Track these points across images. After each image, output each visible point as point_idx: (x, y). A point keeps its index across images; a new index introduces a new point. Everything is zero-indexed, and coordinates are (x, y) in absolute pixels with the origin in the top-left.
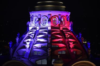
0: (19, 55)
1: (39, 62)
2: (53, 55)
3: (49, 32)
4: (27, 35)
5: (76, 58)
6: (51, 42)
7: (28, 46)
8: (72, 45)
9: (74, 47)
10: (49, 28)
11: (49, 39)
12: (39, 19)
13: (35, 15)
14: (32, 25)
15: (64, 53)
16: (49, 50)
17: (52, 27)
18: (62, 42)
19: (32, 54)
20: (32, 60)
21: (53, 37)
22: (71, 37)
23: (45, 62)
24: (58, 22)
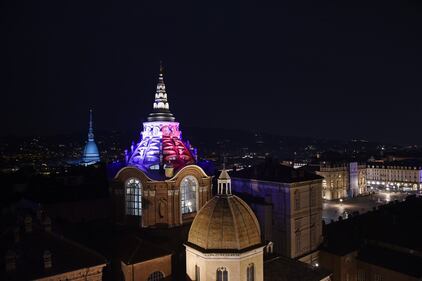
0: (134, 162)
1: (152, 168)
2: (165, 161)
3: (161, 140)
4: (141, 144)
5: (184, 163)
6: (163, 149)
7: (141, 153)
8: (181, 152)
9: (184, 154)
10: (161, 137)
11: (161, 147)
12: (152, 129)
13: (147, 125)
14: (145, 134)
15: (174, 159)
16: (161, 157)
17: (164, 136)
18: (172, 150)
19: (145, 161)
20: (146, 166)
21: (165, 145)
22: (180, 145)
23: (157, 167)
24: (168, 132)
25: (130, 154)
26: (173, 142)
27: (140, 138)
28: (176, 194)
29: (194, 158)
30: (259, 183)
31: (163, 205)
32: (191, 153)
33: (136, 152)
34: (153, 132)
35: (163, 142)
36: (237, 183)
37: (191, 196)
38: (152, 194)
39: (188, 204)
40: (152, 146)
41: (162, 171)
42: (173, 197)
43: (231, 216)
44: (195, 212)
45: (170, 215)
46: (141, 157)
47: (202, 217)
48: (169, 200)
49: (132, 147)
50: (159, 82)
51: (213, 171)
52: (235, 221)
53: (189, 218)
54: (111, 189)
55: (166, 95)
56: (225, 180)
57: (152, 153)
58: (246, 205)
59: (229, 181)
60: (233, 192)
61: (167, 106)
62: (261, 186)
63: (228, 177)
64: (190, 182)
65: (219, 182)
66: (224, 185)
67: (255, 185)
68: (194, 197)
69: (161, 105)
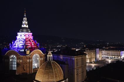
0: (13, 48)
1: (21, 51)
2: (26, 48)
3: (25, 40)
4: (16, 41)
5: (34, 49)
6: (25, 43)
8: (33, 44)
9: (34, 45)
10: (25, 39)
11: (25, 42)
12: (21, 35)
13: (19, 34)
14: (18, 37)
15: (30, 47)
16: (25, 46)
17: (26, 38)
18: (29, 43)
19: (18, 48)
20: (18, 50)
21: (26, 42)
22: (33, 42)
23: (23, 50)
24: (28, 36)
25: (12, 45)
26: (29, 40)
27: (16, 39)
28: (31, 61)
29: (38, 47)
30: (63, 56)
31: (25, 65)
32: (37, 45)
33: (14, 44)
34: (22, 36)
35: (25, 41)
36: (54, 56)
37: (37, 62)
38: (21, 61)
39: (35, 65)
40: (21, 42)
41: (25, 52)
42: (29, 62)
43: (52, 69)
44: (38, 68)
45: (28, 69)
46: (16, 46)
47: (41, 70)
48: (28, 63)
49: (13, 43)
50: (24, 17)
51: (45, 52)
52: (54, 71)
53: (36, 70)
54: (3, 59)
55: (27, 22)
56: (50, 55)
57: (21, 45)
58: (58, 65)
59: (52, 56)
60: (53, 60)
61: (27, 26)
62: (64, 57)
63: (51, 54)
64: (36, 56)
65: (48, 56)
66: (50, 57)
67: (61, 57)
68: (38, 62)
69: (25, 26)
